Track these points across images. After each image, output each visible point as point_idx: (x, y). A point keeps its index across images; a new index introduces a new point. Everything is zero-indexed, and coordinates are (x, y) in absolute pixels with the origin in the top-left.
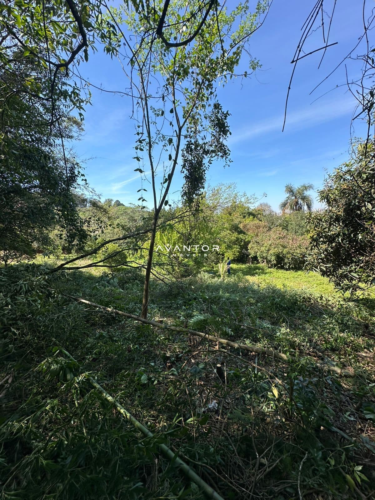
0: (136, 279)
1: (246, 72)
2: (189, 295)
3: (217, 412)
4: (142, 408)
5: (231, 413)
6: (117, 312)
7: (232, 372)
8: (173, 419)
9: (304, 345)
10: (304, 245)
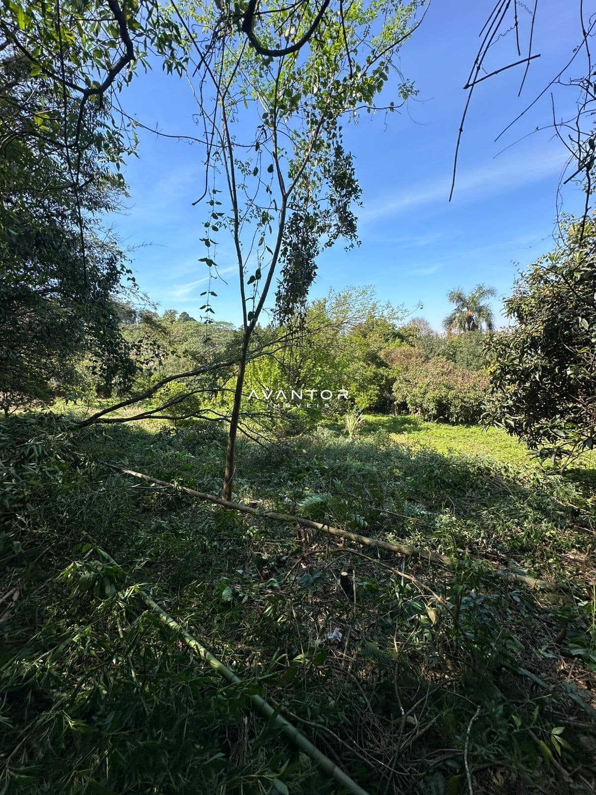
0: (215, 438)
1: (392, 104)
2: (298, 464)
3: (340, 646)
4: (223, 640)
5: (363, 646)
6: (184, 490)
7: (366, 583)
8: (272, 656)
9: (478, 542)
10: (481, 384)
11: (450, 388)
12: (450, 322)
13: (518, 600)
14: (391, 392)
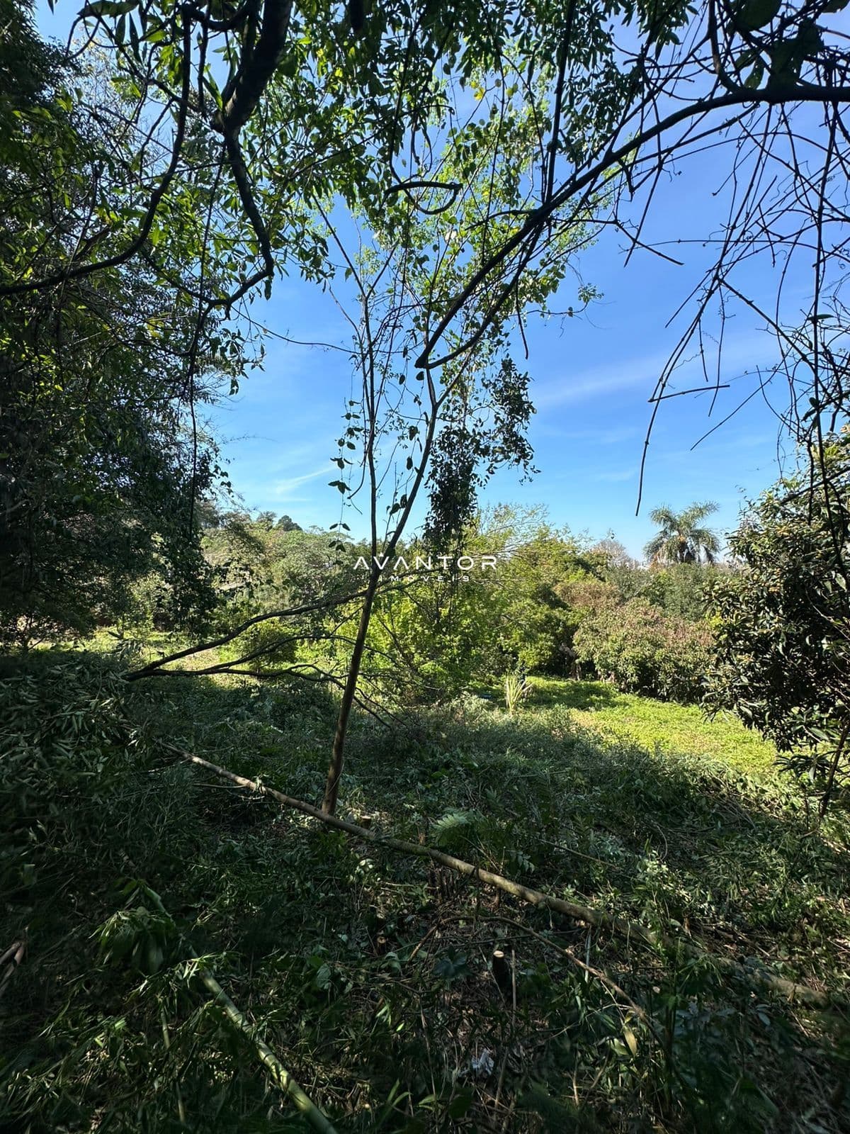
0: (313, 703)
1: (570, 309)
2: (433, 756)
3: (490, 1082)
4: (315, 1058)
5: (525, 1088)
6: (269, 792)
7: (530, 972)
8: (388, 1093)
9: (703, 909)
10: (702, 642)
11: (657, 645)
12: (655, 548)
13: (767, 1021)
14: (571, 645)
